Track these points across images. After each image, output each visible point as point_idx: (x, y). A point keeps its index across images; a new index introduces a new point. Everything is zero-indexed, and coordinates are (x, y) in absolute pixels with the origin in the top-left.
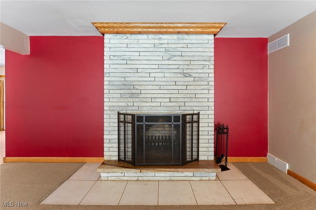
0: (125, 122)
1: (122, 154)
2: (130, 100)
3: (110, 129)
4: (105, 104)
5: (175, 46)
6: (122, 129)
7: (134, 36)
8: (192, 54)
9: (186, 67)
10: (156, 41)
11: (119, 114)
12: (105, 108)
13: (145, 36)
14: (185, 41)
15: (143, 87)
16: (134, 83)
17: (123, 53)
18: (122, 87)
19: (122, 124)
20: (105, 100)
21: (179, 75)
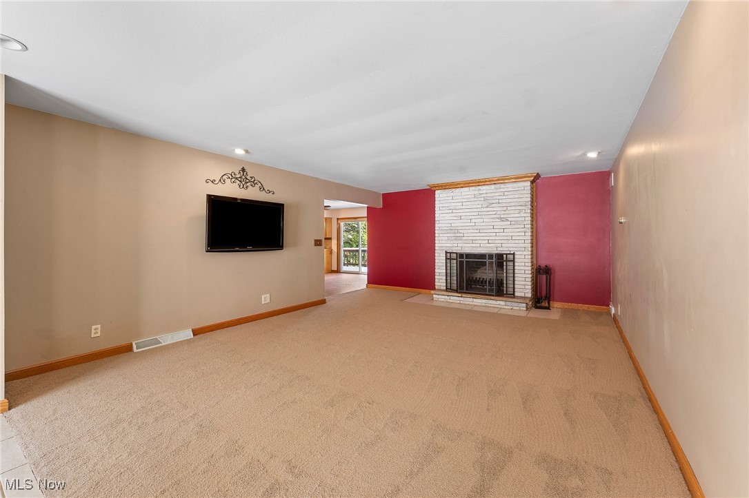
0: (451, 259)
1: (449, 285)
2: (455, 242)
3: (440, 264)
4: (436, 245)
5: (492, 195)
6: (449, 265)
7: (458, 190)
8: (508, 200)
9: (503, 212)
10: (476, 192)
11: (446, 252)
12: (436, 248)
13: (467, 189)
14: (502, 190)
15: (465, 231)
16: (457, 228)
17: (450, 205)
18: (449, 231)
19: (448, 261)
20: (436, 242)
21: (497, 220)
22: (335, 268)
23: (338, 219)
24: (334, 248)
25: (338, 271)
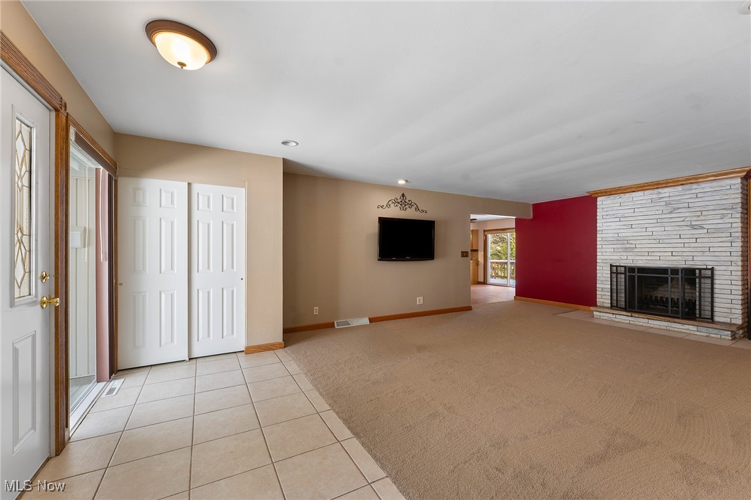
0: (617, 273)
1: (615, 302)
2: (624, 254)
3: (603, 279)
4: (598, 257)
5: (679, 198)
6: (615, 279)
7: (627, 195)
8: (704, 204)
9: (695, 218)
10: (654, 196)
11: (611, 266)
12: (598, 261)
13: (641, 193)
14: (693, 191)
15: (638, 242)
16: (627, 238)
17: (616, 212)
18: (615, 242)
19: (614, 275)
20: (598, 253)
21: (686, 228)
22: (481, 279)
23: (484, 231)
24: (481, 259)
25: (485, 283)
